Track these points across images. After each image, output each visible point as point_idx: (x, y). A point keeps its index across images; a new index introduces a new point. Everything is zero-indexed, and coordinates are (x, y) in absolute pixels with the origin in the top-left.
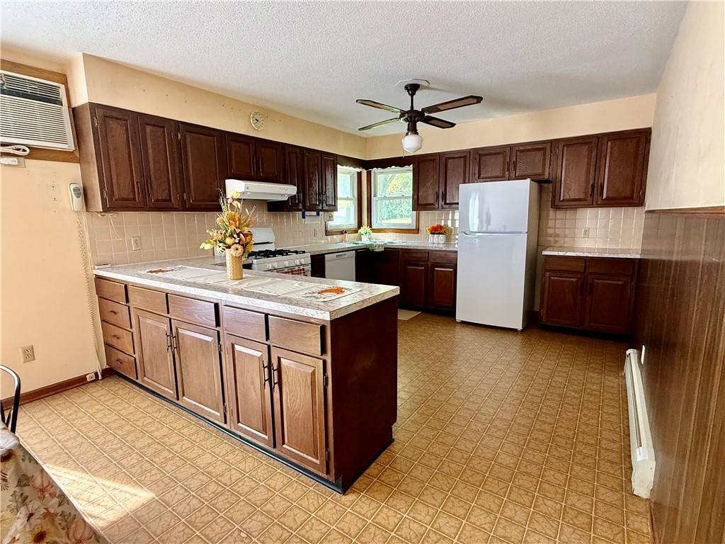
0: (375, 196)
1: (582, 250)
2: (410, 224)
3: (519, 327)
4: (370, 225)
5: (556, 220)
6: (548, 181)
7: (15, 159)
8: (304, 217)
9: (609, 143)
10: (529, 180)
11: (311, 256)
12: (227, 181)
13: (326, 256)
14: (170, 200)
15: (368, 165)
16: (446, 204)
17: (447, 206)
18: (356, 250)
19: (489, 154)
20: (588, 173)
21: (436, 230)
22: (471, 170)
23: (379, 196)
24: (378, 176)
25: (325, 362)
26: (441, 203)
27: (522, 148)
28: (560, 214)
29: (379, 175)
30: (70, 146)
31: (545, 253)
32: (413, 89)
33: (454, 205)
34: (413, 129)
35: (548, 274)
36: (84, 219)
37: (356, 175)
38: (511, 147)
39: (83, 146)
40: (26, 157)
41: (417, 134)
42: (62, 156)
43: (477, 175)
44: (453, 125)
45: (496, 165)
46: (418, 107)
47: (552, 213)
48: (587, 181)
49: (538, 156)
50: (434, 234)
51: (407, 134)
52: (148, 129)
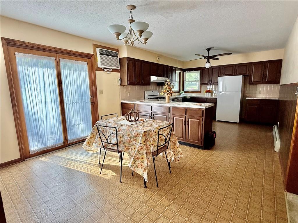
0: (185, 80)
1: (259, 97)
2: (198, 90)
3: (238, 122)
4: (183, 90)
5: (250, 89)
6: (248, 76)
7: (109, 72)
9: (269, 64)
10: (242, 76)
12: (151, 77)
14: (140, 82)
15: (184, 70)
16: (212, 83)
17: (212, 84)
18: (182, 98)
19: (228, 67)
20: (261, 73)
21: (208, 92)
22: (221, 72)
23: (186, 80)
24: (187, 74)
25: (203, 118)
26: (210, 82)
27: (239, 65)
28: (251, 86)
30: (119, 68)
31: (247, 98)
32: (208, 50)
33: (216, 84)
34: (208, 61)
35: (247, 105)
36: (120, 88)
37: (179, 73)
38: (235, 65)
39: (122, 68)
40: (111, 71)
42: (117, 71)
43: (223, 74)
44: (219, 59)
45: (230, 70)
47: (248, 86)
48: (261, 76)
49: (244, 68)
50: (207, 93)
51: (206, 63)
52: (137, 63)
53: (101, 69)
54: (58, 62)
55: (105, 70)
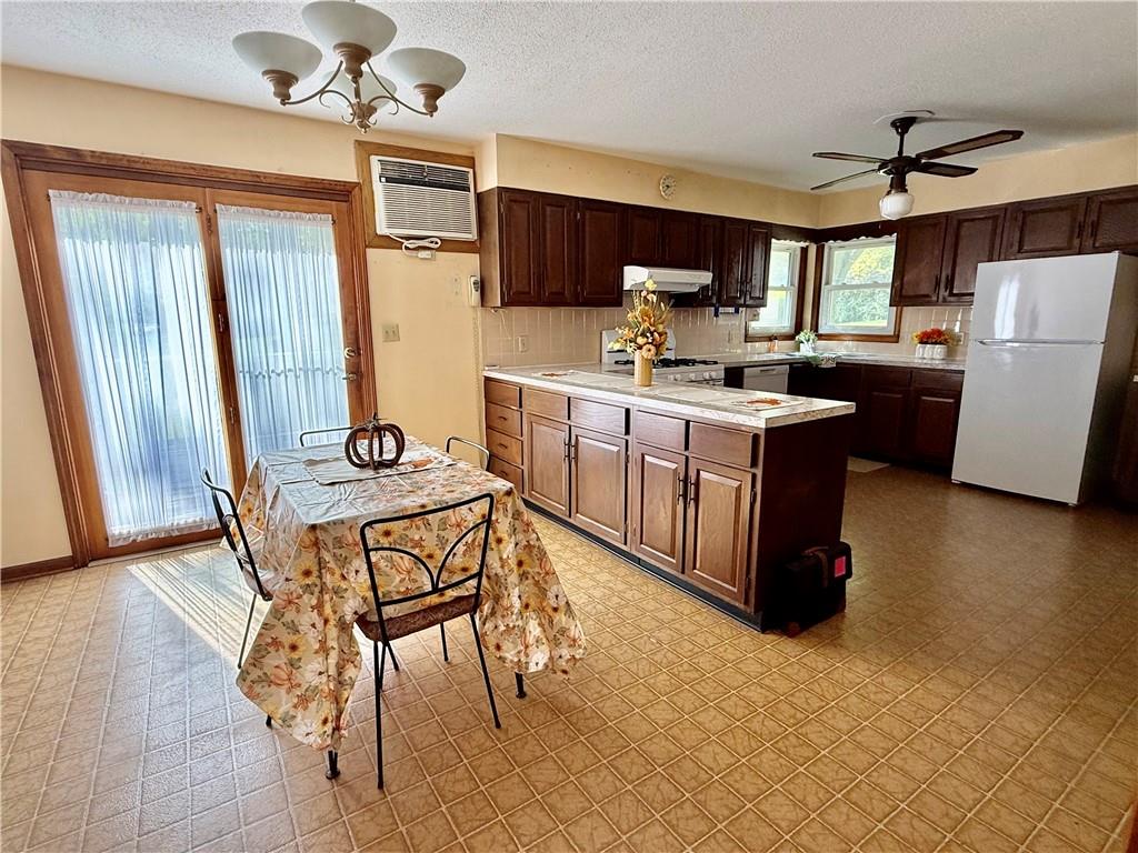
0: (827, 283)
2: (883, 328)
3: (1072, 498)
4: (815, 328)
7: (428, 252)
8: (716, 315)
10: (1115, 255)
11: (726, 369)
12: (625, 268)
13: (746, 370)
14: (563, 294)
15: (820, 237)
16: (951, 294)
17: (952, 299)
18: (791, 364)
19: (1043, 211)
21: (928, 338)
22: (1005, 239)
23: (833, 284)
25: (754, 476)
26: (943, 293)
27: (1111, 197)
29: (837, 252)
30: (473, 236)
32: (903, 125)
33: (965, 298)
34: (899, 185)
36: (479, 314)
37: (798, 252)
38: (1089, 197)
39: (485, 234)
40: (437, 250)
41: (906, 191)
42: (465, 246)
43: (1016, 248)
44: (972, 171)
45: (1056, 229)
46: (910, 152)
50: (926, 343)
51: (889, 193)
53: (389, 243)
54: (209, 220)
55: (406, 243)
